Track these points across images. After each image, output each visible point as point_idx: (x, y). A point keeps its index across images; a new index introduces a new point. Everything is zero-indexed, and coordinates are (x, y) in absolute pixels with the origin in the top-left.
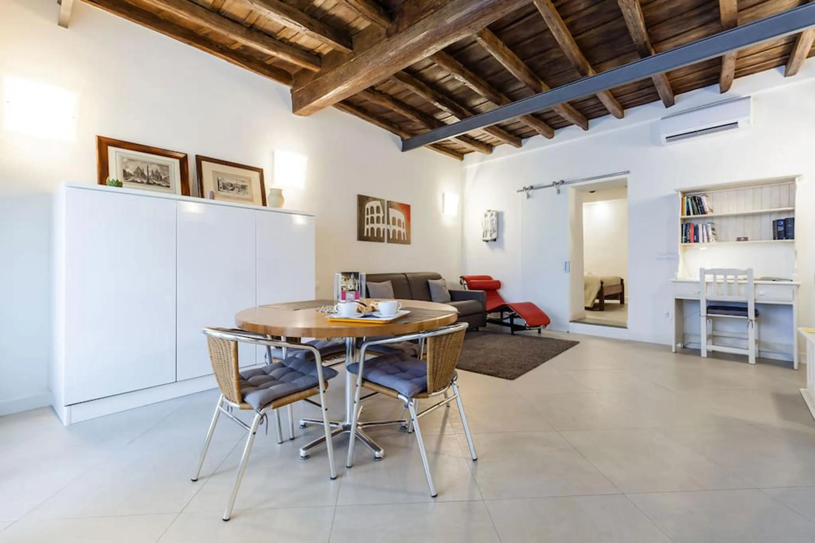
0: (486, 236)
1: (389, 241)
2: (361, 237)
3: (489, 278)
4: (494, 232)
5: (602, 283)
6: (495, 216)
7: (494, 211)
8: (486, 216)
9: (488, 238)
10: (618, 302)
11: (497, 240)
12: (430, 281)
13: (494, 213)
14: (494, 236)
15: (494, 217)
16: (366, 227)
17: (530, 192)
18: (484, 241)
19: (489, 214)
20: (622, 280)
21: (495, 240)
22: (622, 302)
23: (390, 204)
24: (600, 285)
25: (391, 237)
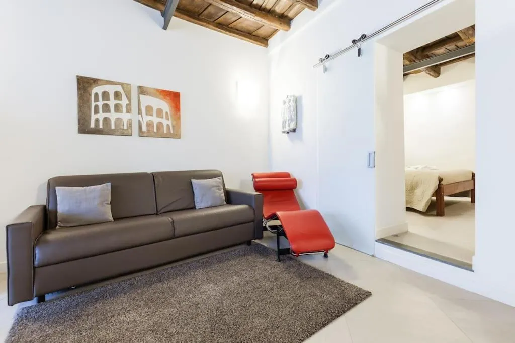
0: (285, 127)
1: (141, 133)
2: (84, 128)
3: (288, 175)
4: (292, 120)
5: (440, 180)
6: (293, 101)
7: (291, 96)
8: (285, 103)
9: (287, 129)
10: (469, 199)
11: (296, 130)
12: (194, 181)
13: (292, 99)
14: (292, 126)
15: (292, 104)
16: (93, 117)
17: (328, 63)
18: (284, 132)
19: (287, 101)
20: (473, 175)
21: (294, 130)
22: (473, 201)
23: (142, 91)
24: (438, 183)
25: (144, 129)
